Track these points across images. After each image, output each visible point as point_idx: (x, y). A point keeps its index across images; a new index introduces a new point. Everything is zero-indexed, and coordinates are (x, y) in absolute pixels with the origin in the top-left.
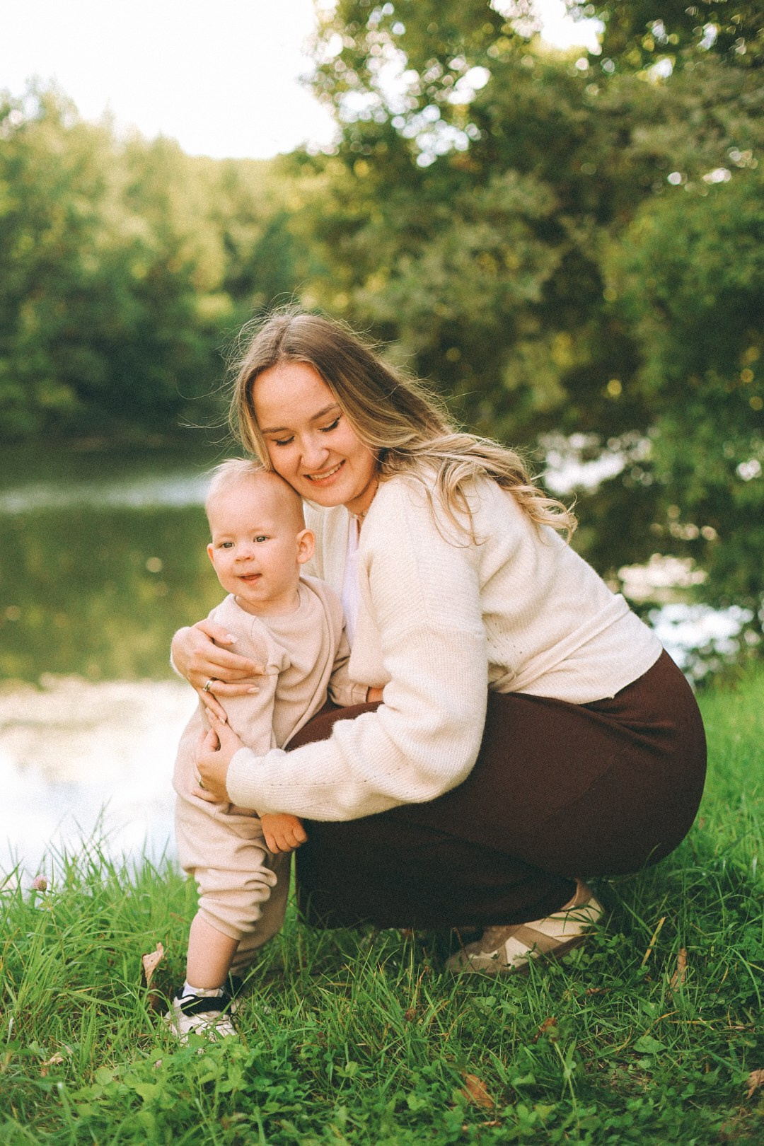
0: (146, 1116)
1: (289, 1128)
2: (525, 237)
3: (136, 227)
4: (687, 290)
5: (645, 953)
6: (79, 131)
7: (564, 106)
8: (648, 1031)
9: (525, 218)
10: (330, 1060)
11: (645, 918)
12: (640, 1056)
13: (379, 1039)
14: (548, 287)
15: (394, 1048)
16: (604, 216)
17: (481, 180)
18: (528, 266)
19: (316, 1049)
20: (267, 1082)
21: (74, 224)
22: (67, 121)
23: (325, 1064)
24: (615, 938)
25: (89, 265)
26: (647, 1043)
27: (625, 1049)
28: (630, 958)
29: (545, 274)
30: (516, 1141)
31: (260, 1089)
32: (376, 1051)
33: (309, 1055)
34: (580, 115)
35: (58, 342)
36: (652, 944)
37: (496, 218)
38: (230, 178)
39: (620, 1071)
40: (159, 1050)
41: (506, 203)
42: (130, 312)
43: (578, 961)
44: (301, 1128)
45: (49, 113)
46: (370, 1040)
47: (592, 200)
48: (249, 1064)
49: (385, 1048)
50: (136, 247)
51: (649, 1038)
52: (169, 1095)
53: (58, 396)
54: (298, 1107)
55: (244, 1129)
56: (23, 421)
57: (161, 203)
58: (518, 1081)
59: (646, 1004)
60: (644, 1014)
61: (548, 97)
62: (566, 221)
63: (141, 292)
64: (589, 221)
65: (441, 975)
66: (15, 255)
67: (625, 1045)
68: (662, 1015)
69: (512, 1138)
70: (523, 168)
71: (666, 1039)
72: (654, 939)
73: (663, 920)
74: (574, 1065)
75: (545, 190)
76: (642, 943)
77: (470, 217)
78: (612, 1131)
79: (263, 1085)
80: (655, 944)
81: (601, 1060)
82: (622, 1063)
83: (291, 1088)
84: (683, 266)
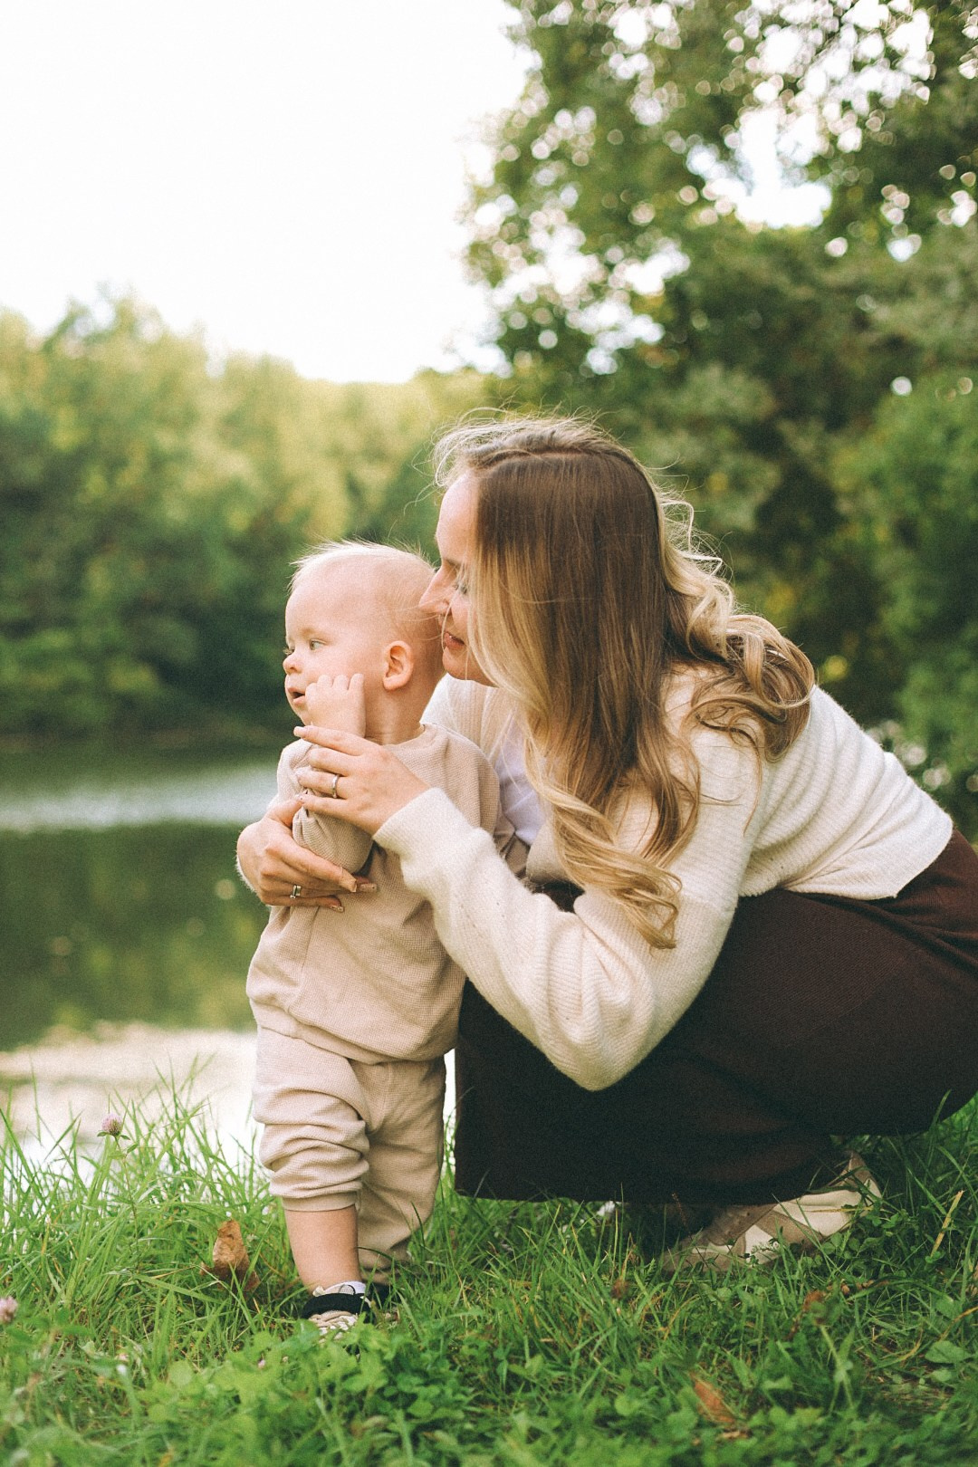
0: (245, 1420)
1: (446, 1440)
2: (735, 448)
3: (237, 465)
4: (946, 503)
5: (935, 1239)
6: (164, 345)
7: (782, 280)
8: (946, 1335)
9: (732, 422)
10: (503, 1358)
11: (936, 1194)
12: (934, 1366)
13: (571, 1336)
14: (764, 513)
15: (591, 1345)
16: (835, 421)
17: (676, 378)
18: (739, 484)
19: (484, 1344)
20: (416, 1380)
21: (157, 462)
22: (149, 332)
23: (497, 1362)
24: (895, 1218)
25: (174, 513)
26: (944, 1349)
27: (914, 1360)
28: (914, 1244)
29: (759, 496)
30: (767, 1460)
31: (406, 1389)
32: (567, 1350)
33: (474, 1352)
34: (802, 293)
35: (134, 610)
36: (945, 1226)
37: (698, 425)
38: (355, 405)
39: (906, 1387)
40: (265, 1334)
41: (708, 406)
42: (225, 573)
43: (842, 1249)
44: (462, 1440)
45: (126, 321)
46: (560, 1337)
47: (821, 401)
48: (390, 1356)
49: (579, 1347)
50: (234, 490)
51: (947, 1343)
52: (276, 1395)
53: (135, 679)
54: (460, 1415)
55: (383, 1440)
56: (88, 709)
57: (268, 435)
58: (769, 1385)
59: (942, 1298)
60: (939, 1313)
61: (762, 269)
62: (786, 428)
63: (241, 548)
64: (815, 426)
65: (653, 1261)
66: (81, 499)
67: (913, 1352)
68: (965, 1310)
69: (762, 1454)
70: (730, 360)
71: (970, 1344)
72: (948, 1220)
73: (960, 1194)
74: (850, 1365)
75: (759, 388)
76: (932, 1224)
77: (664, 423)
78: (904, 1450)
79: (409, 1383)
80: (950, 1225)
81: (881, 1371)
82: (910, 1378)
83: (449, 1392)
84: (939, 470)
